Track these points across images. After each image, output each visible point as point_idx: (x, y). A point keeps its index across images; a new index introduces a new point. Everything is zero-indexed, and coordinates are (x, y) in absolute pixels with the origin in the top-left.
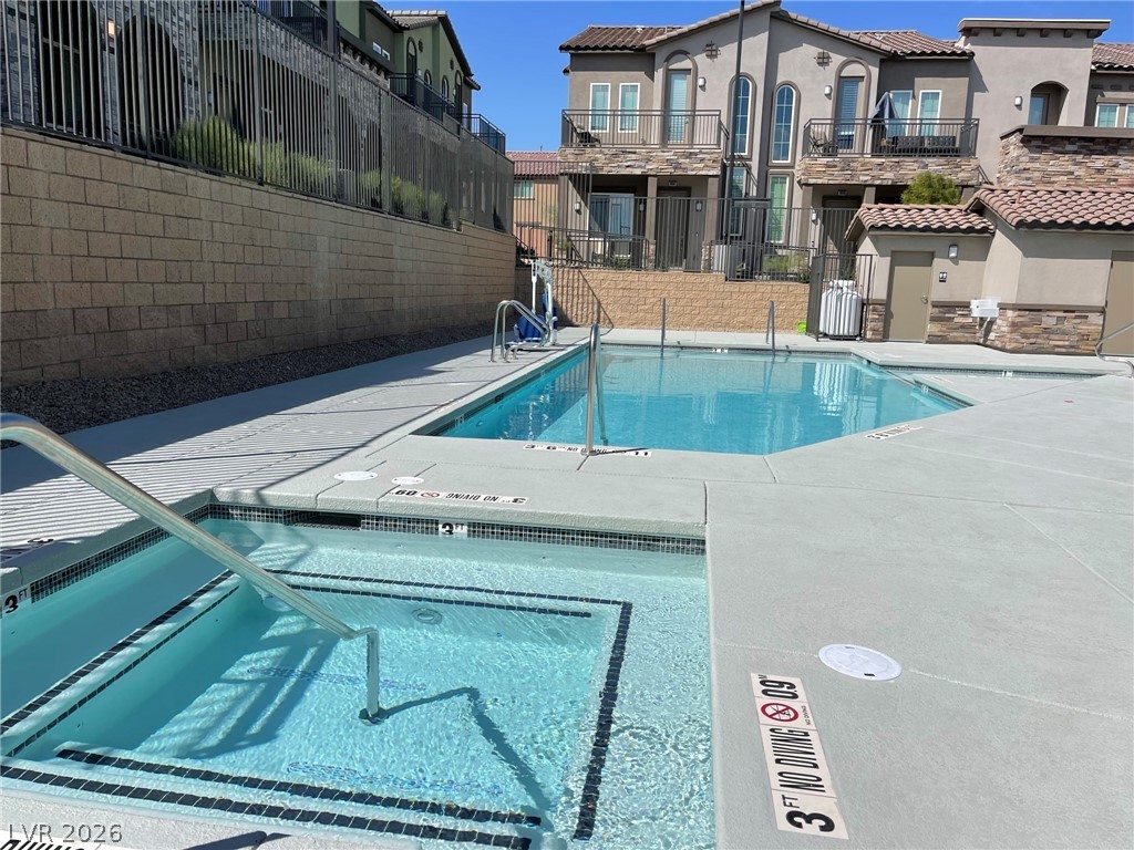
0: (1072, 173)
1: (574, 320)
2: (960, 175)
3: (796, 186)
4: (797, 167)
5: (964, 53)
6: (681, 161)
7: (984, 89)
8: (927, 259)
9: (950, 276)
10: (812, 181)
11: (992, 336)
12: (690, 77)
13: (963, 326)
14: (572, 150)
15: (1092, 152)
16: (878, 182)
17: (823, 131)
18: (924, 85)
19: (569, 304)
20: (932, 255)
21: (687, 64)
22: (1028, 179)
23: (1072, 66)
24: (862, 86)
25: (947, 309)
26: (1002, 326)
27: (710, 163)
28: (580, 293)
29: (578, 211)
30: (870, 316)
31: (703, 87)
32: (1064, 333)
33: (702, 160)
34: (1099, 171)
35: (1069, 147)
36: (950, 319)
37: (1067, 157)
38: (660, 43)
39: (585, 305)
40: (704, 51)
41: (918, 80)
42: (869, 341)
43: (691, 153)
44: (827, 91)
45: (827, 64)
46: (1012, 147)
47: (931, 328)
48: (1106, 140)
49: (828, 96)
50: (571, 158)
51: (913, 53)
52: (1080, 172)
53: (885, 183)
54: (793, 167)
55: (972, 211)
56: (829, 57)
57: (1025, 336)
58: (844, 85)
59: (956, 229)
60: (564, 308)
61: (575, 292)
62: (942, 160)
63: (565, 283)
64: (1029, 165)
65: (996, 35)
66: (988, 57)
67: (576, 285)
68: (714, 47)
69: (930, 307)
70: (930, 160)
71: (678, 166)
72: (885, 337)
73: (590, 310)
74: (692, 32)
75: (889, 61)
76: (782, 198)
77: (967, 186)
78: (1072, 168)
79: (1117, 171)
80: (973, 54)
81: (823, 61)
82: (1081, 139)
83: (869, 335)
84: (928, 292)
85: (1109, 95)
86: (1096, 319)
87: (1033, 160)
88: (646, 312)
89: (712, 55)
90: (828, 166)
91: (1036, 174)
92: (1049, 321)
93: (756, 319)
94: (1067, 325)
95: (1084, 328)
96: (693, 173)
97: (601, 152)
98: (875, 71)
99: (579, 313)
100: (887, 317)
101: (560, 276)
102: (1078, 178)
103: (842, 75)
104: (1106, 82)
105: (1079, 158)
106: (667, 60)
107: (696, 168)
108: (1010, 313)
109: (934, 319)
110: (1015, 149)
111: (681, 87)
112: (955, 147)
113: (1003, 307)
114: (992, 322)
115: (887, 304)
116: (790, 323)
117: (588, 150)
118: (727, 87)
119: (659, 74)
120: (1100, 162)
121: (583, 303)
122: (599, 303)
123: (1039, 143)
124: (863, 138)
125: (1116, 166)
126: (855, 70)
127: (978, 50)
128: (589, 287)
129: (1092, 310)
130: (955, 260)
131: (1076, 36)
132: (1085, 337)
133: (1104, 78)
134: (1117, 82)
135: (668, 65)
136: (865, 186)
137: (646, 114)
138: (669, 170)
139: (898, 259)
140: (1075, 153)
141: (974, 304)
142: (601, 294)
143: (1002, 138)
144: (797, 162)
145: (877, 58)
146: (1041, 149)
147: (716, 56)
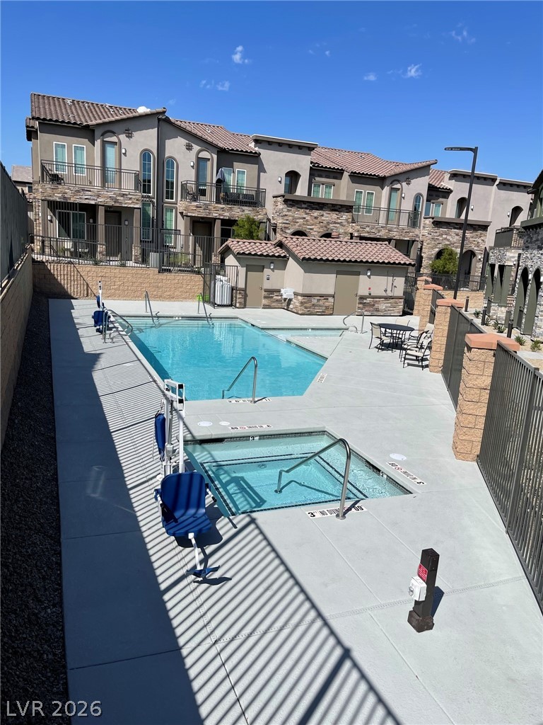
0: (305, 218)
1: (72, 294)
2: (259, 216)
3: (179, 215)
4: (179, 204)
5: (256, 153)
6: (118, 198)
7: (265, 172)
8: (262, 269)
9: (271, 277)
10: (189, 214)
11: (291, 306)
12: (117, 147)
13: (277, 301)
14: (49, 186)
15: (313, 209)
16: (222, 217)
17: (192, 187)
18: (238, 166)
19: (69, 285)
20: (263, 267)
21: (114, 139)
22: (287, 220)
23: (302, 164)
24: (209, 163)
25: (271, 292)
26: (296, 302)
27: (135, 201)
28: (75, 278)
29: (51, 221)
30: (238, 296)
31: (125, 154)
32: (320, 306)
33: (130, 199)
34: (316, 218)
35: (303, 206)
36: (273, 298)
37: (302, 210)
38: (98, 125)
39: (79, 286)
40: (124, 133)
41: (235, 163)
42: (238, 308)
43: (124, 194)
44: (192, 164)
45: (191, 149)
46: (279, 203)
47: (265, 302)
48: (319, 204)
49: (193, 167)
50: (49, 191)
51: (232, 150)
52: (308, 218)
53: (225, 218)
54: (176, 204)
55: (278, 246)
56: (192, 146)
57: (306, 308)
58: (200, 163)
59: (273, 256)
60: (66, 287)
61: (72, 278)
62: (250, 208)
63: (65, 273)
64: (287, 213)
65: (269, 144)
66: (267, 155)
67: (72, 274)
68: (130, 132)
69: (263, 291)
70: (246, 208)
71: (116, 201)
72: (245, 307)
73: (82, 288)
74: (117, 121)
75: (222, 152)
76: (171, 221)
77: (262, 222)
78: (305, 216)
79: (323, 218)
80: (260, 154)
81: (189, 148)
82: (308, 202)
83: (238, 305)
84: (262, 284)
85: (317, 179)
86: (331, 299)
87: (289, 211)
88: (115, 289)
89: (129, 136)
90: (197, 207)
91: (290, 218)
92: (314, 301)
93: (176, 294)
94: (321, 303)
95: (327, 304)
96: (126, 205)
97: (69, 189)
98: (215, 157)
99: (75, 290)
100: (245, 296)
101: (62, 269)
102: (307, 221)
103: (199, 156)
104: (316, 173)
105: (308, 211)
106: (103, 135)
107: (127, 203)
108: (300, 298)
109: (265, 297)
110: (281, 206)
111: (111, 152)
112: (254, 200)
113: (296, 294)
114: (290, 300)
115: (245, 290)
116: (193, 296)
117: (60, 187)
118: (139, 156)
119: (98, 143)
120: (316, 213)
121: (77, 285)
122: (87, 285)
123: (291, 203)
124: (211, 192)
125: (322, 216)
126: (205, 155)
127: (261, 151)
128: (81, 275)
129: (330, 296)
130: (273, 270)
131: (303, 149)
132: (327, 308)
133: (316, 171)
134: (319, 173)
135: (103, 139)
136: (215, 219)
137: (91, 168)
138: (111, 203)
139: (249, 268)
140: (306, 208)
141: (283, 291)
142: (88, 280)
143: (274, 197)
144: (178, 201)
145: (216, 150)
146: (292, 206)
147: (131, 137)
